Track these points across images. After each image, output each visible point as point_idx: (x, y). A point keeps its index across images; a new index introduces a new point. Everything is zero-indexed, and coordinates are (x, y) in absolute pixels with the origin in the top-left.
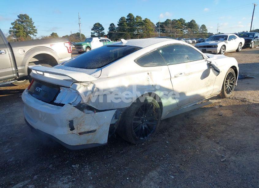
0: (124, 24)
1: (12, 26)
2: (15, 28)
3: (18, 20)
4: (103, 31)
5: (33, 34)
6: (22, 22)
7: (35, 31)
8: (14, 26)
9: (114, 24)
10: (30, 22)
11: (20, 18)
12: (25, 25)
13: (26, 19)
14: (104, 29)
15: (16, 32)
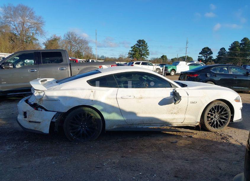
0: (236, 48)
1: (131, 49)
2: (133, 51)
3: (137, 44)
4: (211, 55)
5: (146, 56)
6: (139, 46)
7: (148, 54)
8: (132, 49)
9: (224, 49)
10: (145, 46)
11: (138, 43)
12: (141, 49)
13: (143, 43)
14: (212, 53)
15: (134, 54)
